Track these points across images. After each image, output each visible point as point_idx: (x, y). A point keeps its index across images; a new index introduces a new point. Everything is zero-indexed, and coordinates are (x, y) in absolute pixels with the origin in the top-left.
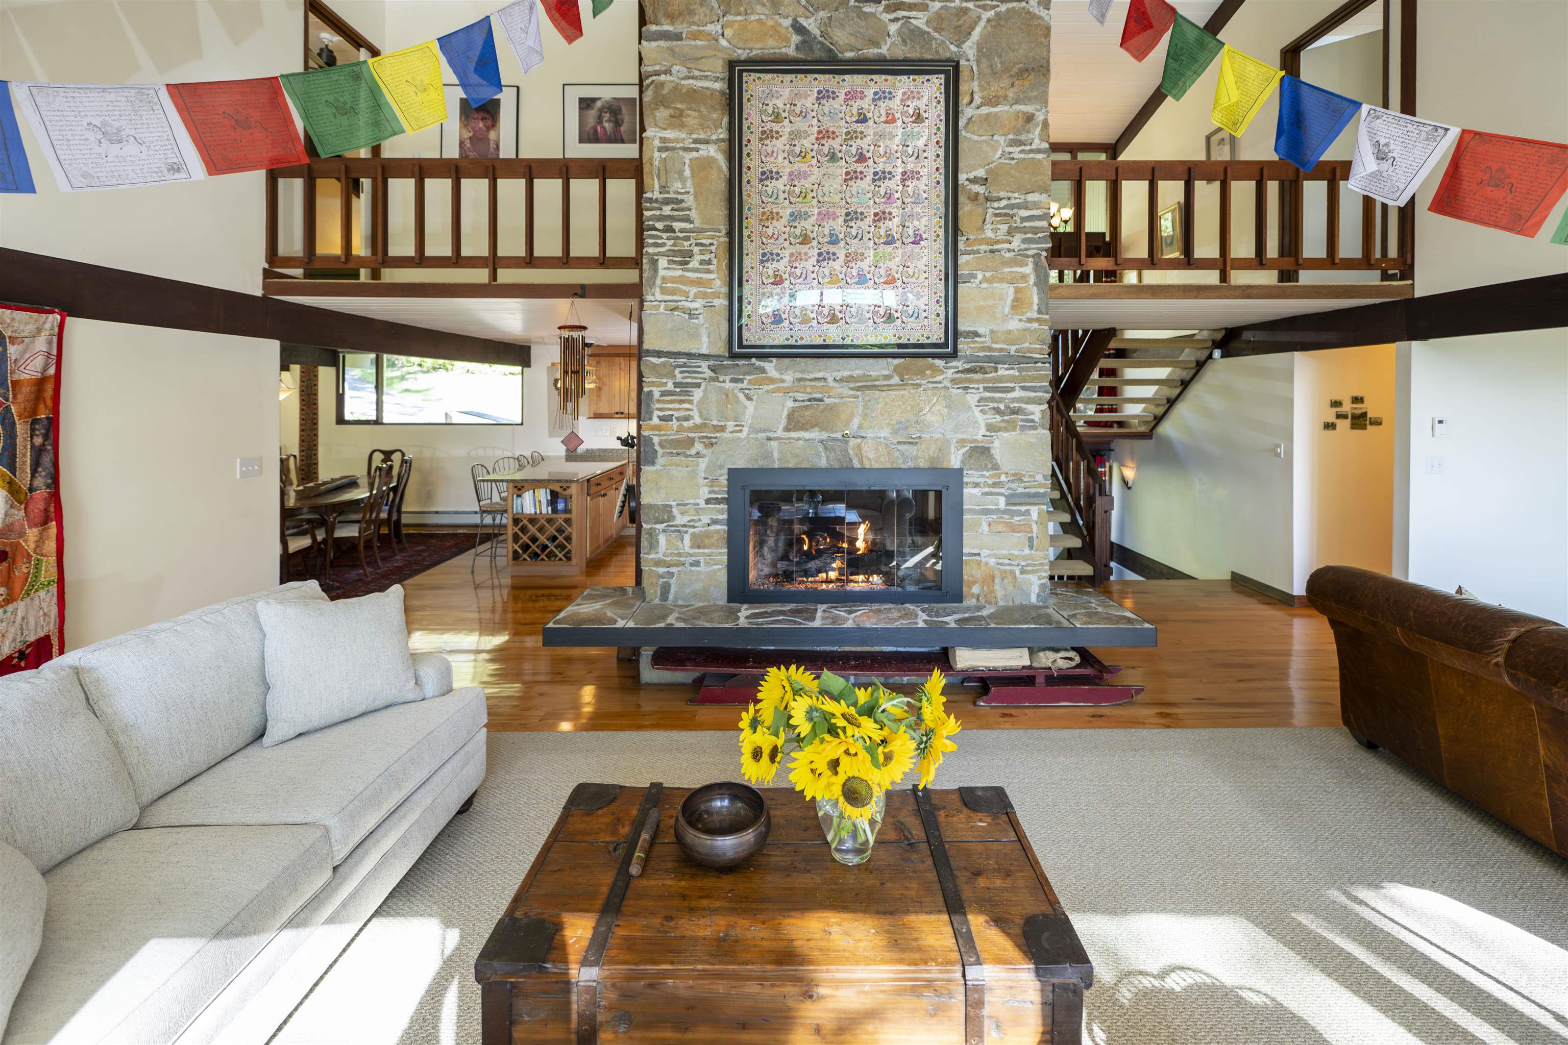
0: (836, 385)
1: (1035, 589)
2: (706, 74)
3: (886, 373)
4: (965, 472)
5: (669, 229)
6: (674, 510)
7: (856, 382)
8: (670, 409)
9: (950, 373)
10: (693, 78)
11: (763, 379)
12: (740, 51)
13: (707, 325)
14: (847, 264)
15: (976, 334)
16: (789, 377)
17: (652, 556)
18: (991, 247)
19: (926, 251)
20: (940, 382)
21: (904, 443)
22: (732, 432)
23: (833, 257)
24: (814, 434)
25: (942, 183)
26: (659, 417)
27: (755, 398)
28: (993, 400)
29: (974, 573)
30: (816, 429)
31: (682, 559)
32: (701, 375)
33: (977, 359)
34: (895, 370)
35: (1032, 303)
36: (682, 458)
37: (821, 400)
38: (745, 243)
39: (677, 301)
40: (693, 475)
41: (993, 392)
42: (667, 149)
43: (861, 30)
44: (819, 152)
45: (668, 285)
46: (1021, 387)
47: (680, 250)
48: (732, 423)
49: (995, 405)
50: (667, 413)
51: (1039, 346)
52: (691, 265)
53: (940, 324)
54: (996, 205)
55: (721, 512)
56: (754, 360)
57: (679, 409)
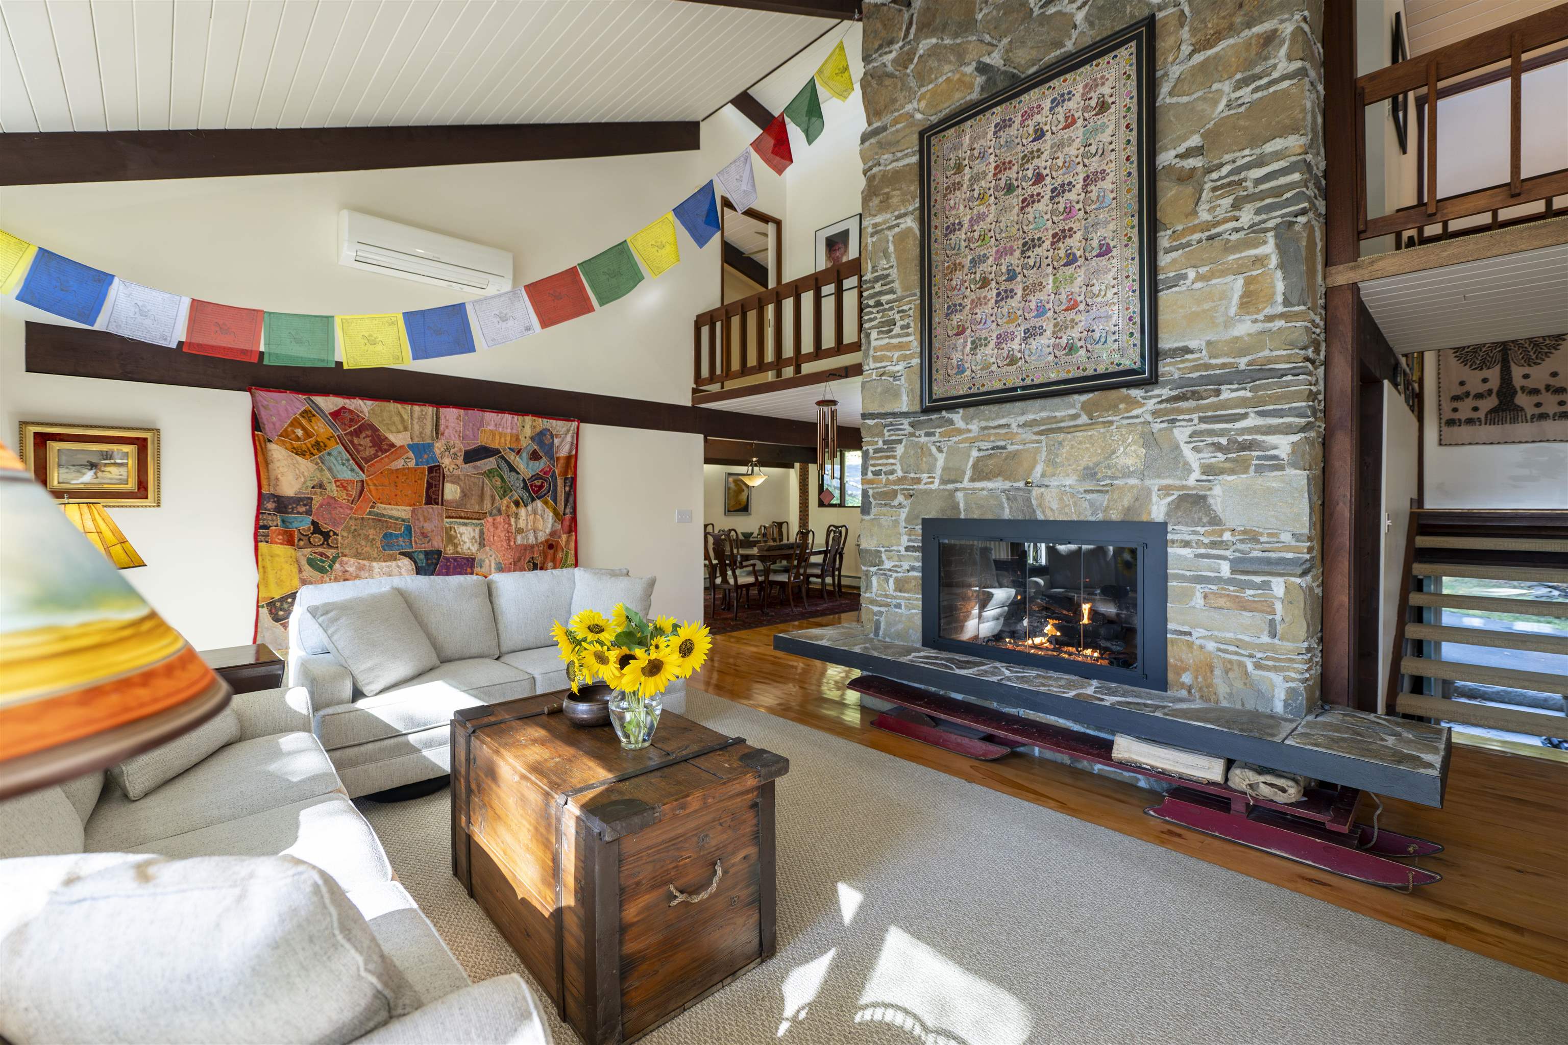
0: (1020, 430)
1: (1280, 695)
2: (906, 152)
3: (1072, 412)
4: (1170, 528)
5: (879, 304)
6: (883, 555)
7: (1039, 425)
8: (880, 465)
9: (1151, 404)
10: (897, 160)
11: (953, 430)
12: (932, 118)
13: (907, 385)
14: (1025, 299)
15: (1187, 350)
16: (974, 427)
17: (867, 595)
18: (1208, 233)
19: (1115, 260)
20: (1137, 417)
21: (1092, 491)
22: (925, 484)
23: (1010, 294)
24: (998, 484)
25: (1135, 174)
26: (872, 472)
27: (945, 450)
28: (1211, 433)
29: (1184, 657)
30: (1000, 478)
31: (889, 600)
32: (903, 432)
33: (1192, 382)
34: (1082, 408)
35: (1274, 294)
36: (888, 508)
37: (1004, 448)
38: (933, 301)
39: (885, 367)
40: (896, 522)
41: (1211, 423)
42: (876, 233)
43: (1043, 38)
44: (996, 188)
45: (878, 353)
46: (1256, 412)
47: (887, 321)
48: (926, 475)
49: (1216, 440)
50: (878, 468)
51: (1284, 353)
52: (893, 333)
53: (1135, 345)
54: (1215, 175)
55: (916, 559)
56: (944, 413)
57: (886, 464)
